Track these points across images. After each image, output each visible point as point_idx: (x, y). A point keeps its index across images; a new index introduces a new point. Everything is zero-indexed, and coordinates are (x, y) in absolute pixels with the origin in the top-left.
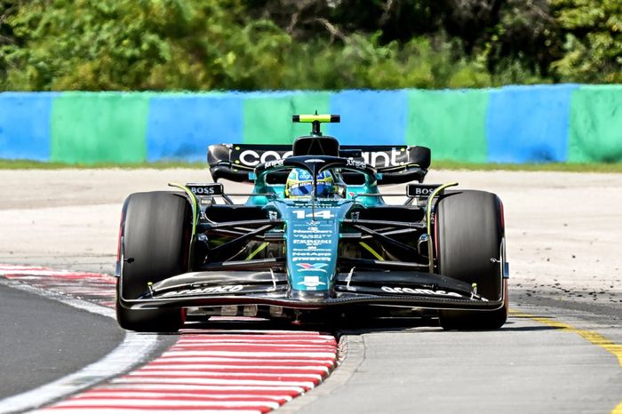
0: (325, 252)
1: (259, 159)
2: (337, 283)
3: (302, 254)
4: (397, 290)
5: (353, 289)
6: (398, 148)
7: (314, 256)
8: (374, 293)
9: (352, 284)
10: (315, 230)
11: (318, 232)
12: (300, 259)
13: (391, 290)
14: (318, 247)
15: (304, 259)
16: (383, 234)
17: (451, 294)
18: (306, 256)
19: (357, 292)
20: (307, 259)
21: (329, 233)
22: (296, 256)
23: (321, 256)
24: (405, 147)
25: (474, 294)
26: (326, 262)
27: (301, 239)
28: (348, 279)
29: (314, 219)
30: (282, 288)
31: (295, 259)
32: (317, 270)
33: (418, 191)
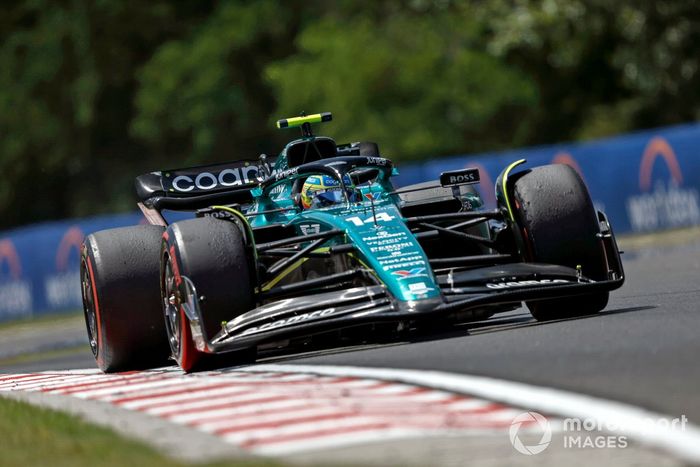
0: (414, 256)
1: (193, 184)
2: (441, 286)
3: (390, 262)
5: (457, 290)
7: (404, 262)
8: (483, 292)
9: (456, 285)
10: (384, 234)
11: (390, 235)
12: (391, 267)
13: (497, 287)
14: (402, 251)
15: (396, 266)
16: (447, 229)
17: (556, 281)
18: (395, 263)
19: (465, 293)
20: (399, 266)
21: (402, 236)
22: (385, 265)
23: (412, 261)
25: (579, 276)
26: (422, 266)
27: (378, 246)
28: (450, 281)
29: (376, 223)
30: (383, 301)
31: (386, 268)
32: (417, 275)
33: (453, 179)
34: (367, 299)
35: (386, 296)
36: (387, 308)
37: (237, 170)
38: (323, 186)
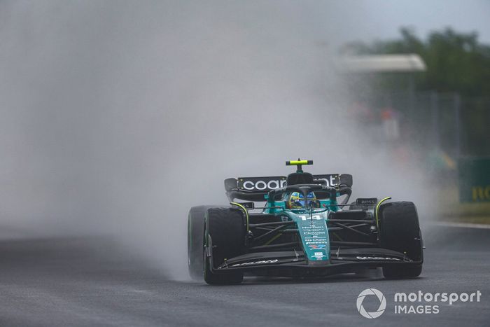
0: (323, 239)
1: (254, 186)
2: (332, 255)
3: (311, 240)
4: (365, 258)
5: (341, 258)
6: (333, 176)
7: (317, 241)
8: (353, 260)
9: (340, 255)
10: (313, 226)
11: (316, 227)
12: (310, 243)
13: (362, 258)
14: (318, 236)
15: (312, 243)
16: (349, 227)
17: (393, 259)
18: (313, 241)
19: (343, 260)
20: (314, 243)
21: (322, 228)
22: (307, 241)
23: (321, 241)
24: (337, 175)
26: (324, 244)
27: (308, 232)
28: (337, 253)
29: (312, 219)
30: (302, 259)
31: (307, 243)
32: (320, 248)
33: (363, 202)
34: (295, 257)
35: (304, 256)
36: (303, 262)
37: (278, 181)
38: (298, 197)
